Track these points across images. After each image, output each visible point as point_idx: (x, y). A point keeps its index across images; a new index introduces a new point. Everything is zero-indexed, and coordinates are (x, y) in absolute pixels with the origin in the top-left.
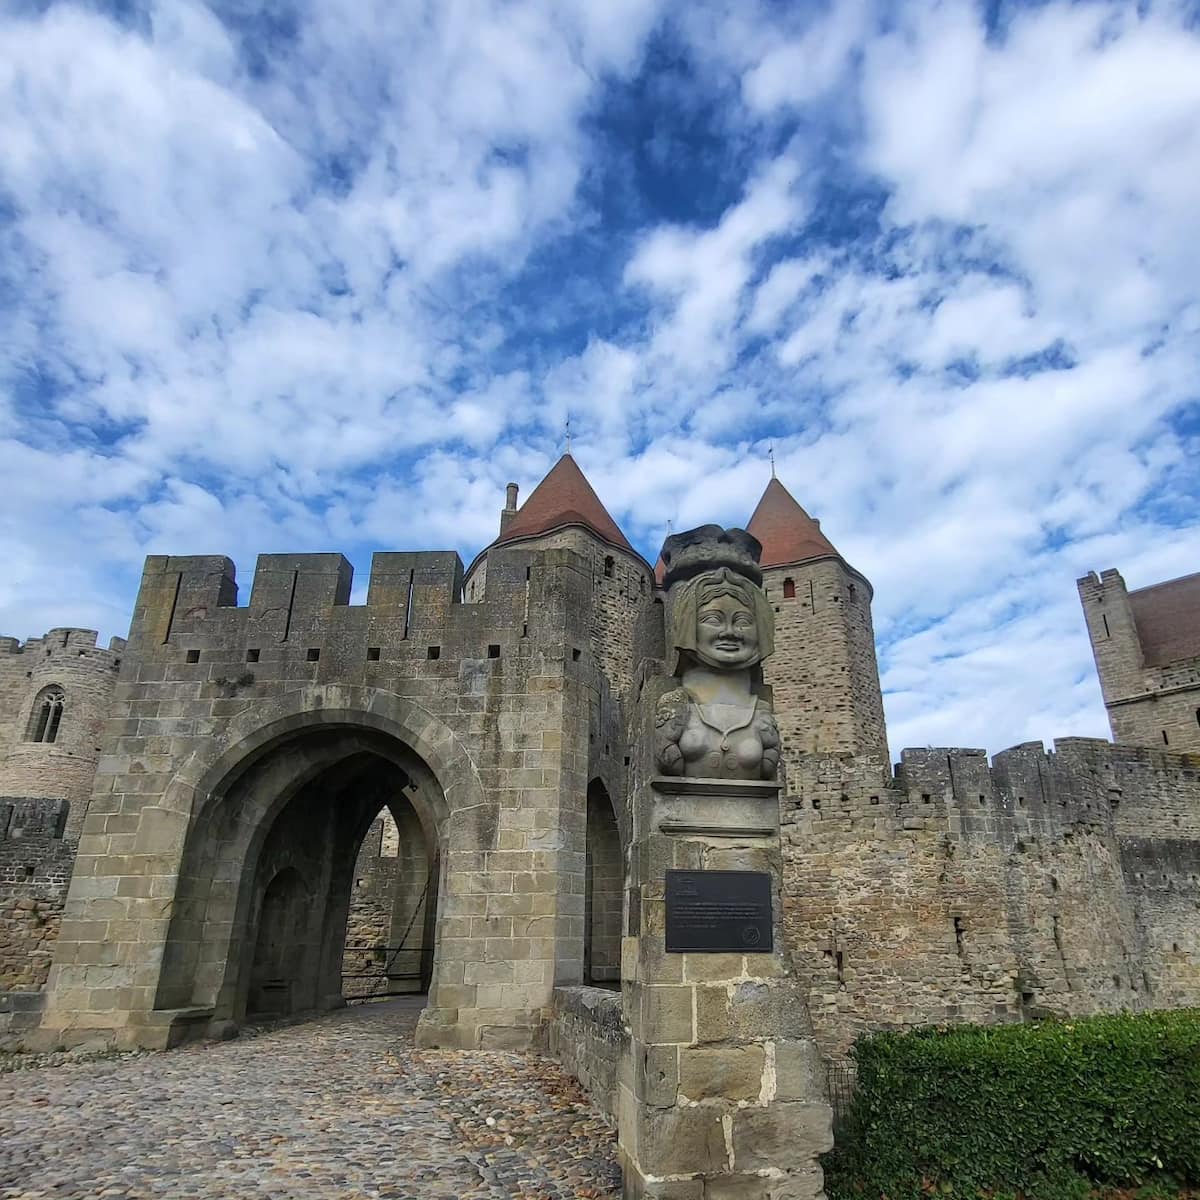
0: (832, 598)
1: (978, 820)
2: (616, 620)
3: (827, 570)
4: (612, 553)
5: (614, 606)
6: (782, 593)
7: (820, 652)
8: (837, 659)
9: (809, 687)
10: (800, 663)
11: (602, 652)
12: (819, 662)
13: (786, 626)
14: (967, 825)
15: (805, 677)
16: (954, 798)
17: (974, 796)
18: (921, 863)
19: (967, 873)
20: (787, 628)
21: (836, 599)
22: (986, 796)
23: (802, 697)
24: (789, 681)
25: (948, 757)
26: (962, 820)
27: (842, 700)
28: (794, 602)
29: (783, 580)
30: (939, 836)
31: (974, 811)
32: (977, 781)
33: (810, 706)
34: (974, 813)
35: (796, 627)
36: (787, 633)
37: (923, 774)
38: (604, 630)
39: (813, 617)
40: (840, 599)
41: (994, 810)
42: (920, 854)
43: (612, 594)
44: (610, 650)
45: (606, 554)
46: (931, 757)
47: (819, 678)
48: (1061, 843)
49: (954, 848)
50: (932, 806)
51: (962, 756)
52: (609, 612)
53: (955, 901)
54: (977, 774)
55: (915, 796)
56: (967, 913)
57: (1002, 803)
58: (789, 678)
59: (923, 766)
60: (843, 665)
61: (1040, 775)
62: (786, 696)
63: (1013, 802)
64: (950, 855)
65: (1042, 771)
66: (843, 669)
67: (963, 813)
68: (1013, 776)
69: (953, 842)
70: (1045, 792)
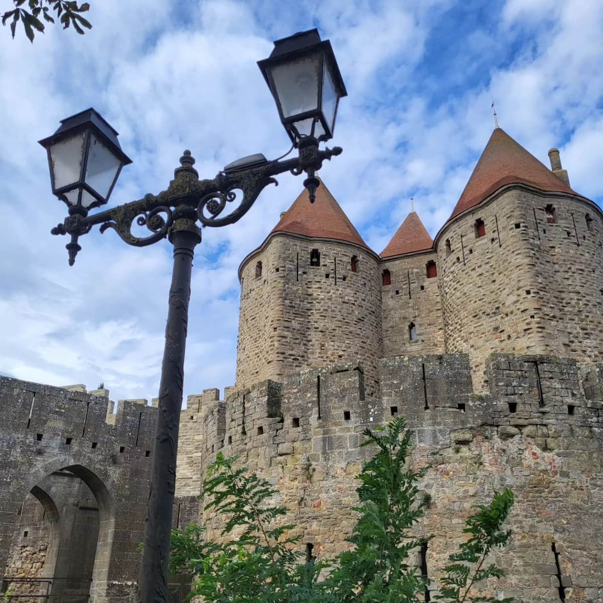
0: (514, 226)
1: (340, 437)
2: (322, 299)
3: (507, 200)
4: (316, 246)
5: (320, 288)
6: (473, 235)
7: (507, 281)
8: (521, 284)
9: (502, 318)
10: (493, 296)
11: (309, 328)
12: (506, 292)
13: (479, 264)
14: (328, 443)
15: (498, 308)
16: (319, 418)
17: (338, 413)
18: (286, 488)
19: (323, 496)
20: (480, 267)
21: (518, 226)
22: (351, 411)
23: (496, 329)
24: (484, 317)
25: (318, 377)
26: (324, 440)
27: (528, 324)
28: (485, 240)
29: (474, 222)
30: (301, 459)
31: (337, 429)
32: (344, 397)
33: (504, 336)
34: (336, 431)
35: (488, 263)
36: (480, 271)
37: (295, 399)
38: (311, 310)
39: (501, 249)
40: (522, 225)
41: (358, 424)
42: (287, 479)
43: (317, 279)
44: (316, 325)
45: (311, 248)
46: (304, 380)
47: (509, 307)
48: (450, 452)
49: (314, 470)
50: (300, 429)
51: (331, 373)
52: (315, 294)
53: (311, 526)
54: (344, 390)
55: (288, 421)
56: (319, 538)
57: (368, 416)
58: (484, 313)
59: (295, 391)
60: (528, 288)
61: (424, 378)
62: (483, 331)
63: (382, 414)
64: (310, 477)
65: (428, 372)
66: (528, 292)
67: (325, 433)
68: (386, 385)
69: (314, 463)
70: (429, 396)
